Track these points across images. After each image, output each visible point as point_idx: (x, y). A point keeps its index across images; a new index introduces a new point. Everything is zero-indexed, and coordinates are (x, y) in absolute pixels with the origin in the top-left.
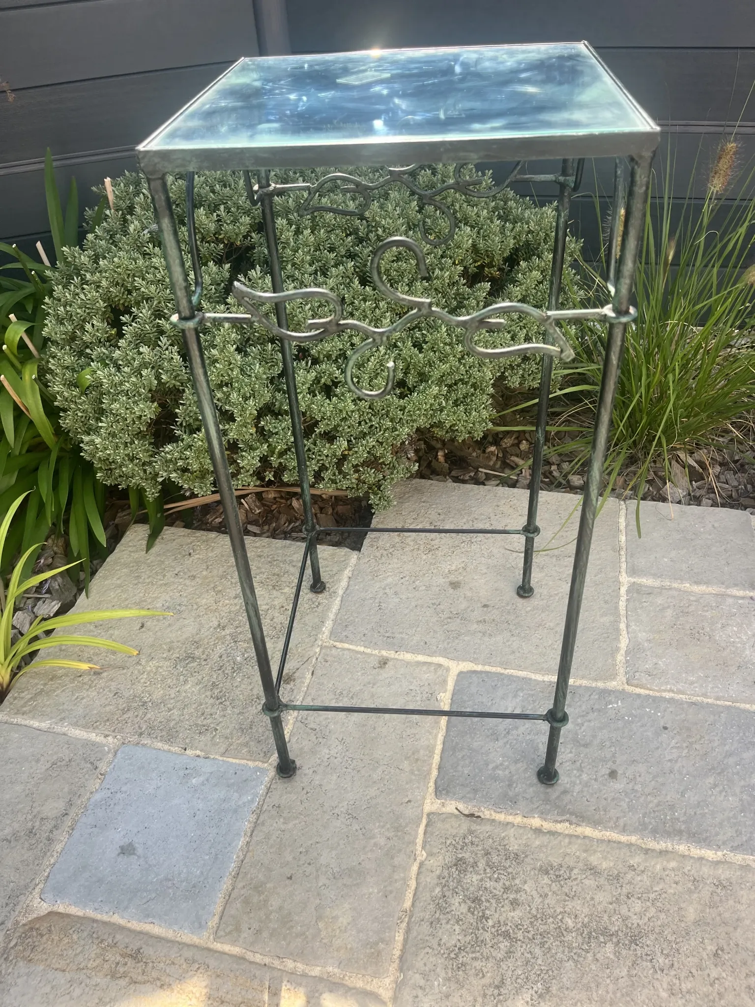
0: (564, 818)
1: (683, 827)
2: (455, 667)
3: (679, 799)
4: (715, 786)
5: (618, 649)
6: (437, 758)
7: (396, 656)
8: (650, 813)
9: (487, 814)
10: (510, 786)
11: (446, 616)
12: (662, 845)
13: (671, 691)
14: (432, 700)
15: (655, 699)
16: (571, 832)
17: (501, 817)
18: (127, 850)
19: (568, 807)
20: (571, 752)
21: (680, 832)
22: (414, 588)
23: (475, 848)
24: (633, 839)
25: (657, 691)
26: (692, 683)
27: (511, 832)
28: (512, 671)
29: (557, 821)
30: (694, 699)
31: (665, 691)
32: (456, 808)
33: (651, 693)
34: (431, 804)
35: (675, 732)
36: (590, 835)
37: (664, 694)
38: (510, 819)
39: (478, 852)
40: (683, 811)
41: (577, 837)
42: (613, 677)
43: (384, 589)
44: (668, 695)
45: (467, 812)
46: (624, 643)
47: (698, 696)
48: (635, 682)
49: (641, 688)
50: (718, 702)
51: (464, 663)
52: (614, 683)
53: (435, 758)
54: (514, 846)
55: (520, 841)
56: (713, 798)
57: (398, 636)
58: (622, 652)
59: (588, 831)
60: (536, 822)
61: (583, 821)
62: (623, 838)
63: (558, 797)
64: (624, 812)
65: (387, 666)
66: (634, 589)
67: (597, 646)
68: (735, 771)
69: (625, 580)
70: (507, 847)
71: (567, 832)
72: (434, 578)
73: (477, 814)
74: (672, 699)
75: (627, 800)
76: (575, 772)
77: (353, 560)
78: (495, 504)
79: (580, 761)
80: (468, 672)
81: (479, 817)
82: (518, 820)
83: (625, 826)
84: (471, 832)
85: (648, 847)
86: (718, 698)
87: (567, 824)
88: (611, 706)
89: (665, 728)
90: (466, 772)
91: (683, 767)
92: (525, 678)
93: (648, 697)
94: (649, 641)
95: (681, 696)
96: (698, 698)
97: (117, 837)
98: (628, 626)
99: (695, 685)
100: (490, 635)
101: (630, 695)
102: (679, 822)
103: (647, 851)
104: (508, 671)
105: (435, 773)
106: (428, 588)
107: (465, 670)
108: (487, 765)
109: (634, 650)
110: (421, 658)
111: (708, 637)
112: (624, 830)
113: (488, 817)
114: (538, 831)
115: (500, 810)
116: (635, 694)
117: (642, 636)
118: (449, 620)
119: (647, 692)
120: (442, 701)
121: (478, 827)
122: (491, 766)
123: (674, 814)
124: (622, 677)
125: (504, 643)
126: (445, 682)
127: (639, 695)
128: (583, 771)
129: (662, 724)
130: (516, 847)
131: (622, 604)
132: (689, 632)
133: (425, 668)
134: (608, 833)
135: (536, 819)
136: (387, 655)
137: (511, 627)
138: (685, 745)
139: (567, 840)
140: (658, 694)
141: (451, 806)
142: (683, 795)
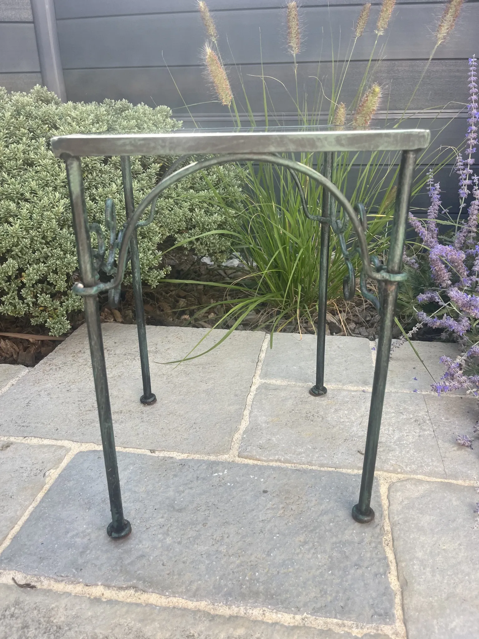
0: (130, 583)
1: (261, 589)
2: (76, 448)
3: (263, 559)
4: (305, 543)
5: (237, 430)
6: (17, 528)
7: (23, 441)
8: (229, 574)
9: (46, 584)
10: (82, 553)
11: (87, 409)
12: (234, 610)
13: (279, 461)
14: (39, 476)
15: (261, 468)
16: (133, 600)
17: (60, 587)
19: (138, 572)
20: (162, 517)
21: (256, 594)
22: (68, 391)
23: (12, 622)
24: (203, 605)
25: (265, 461)
26: (300, 453)
27: (64, 602)
28: (131, 449)
29: (121, 588)
30: (299, 467)
31: (272, 461)
32: (13, 579)
33: (259, 463)
35: (274, 495)
36: (154, 602)
37: (271, 464)
38: (69, 588)
39: (15, 625)
40: (266, 571)
41: (138, 605)
42: (227, 450)
43: (41, 391)
44: (274, 464)
45: (23, 582)
46: (244, 425)
47: (304, 464)
48: (246, 454)
49: (250, 459)
50: (322, 469)
51: (87, 445)
52: (226, 456)
53: (15, 528)
54: (60, 618)
55: (71, 612)
56: (300, 556)
57: (33, 425)
58: (241, 431)
59: (154, 598)
60: (98, 591)
61: (150, 587)
62: (191, 605)
63: (132, 563)
64: (200, 575)
65: (8, 449)
66: (264, 387)
67: (218, 427)
68: (328, 528)
69: (257, 381)
70: (52, 619)
71: (129, 600)
72: (89, 383)
73: (33, 584)
74: (279, 468)
75: (207, 562)
76: (160, 536)
77: (23, 373)
78: (166, 336)
79: (169, 525)
80: (87, 451)
81: (33, 587)
82: (78, 589)
83: (198, 589)
84: (17, 603)
85: (217, 613)
86: (322, 465)
87: (132, 591)
88: (216, 474)
89: (265, 492)
90: (41, 540)
91: (275, 526)
92: (141, 454)
93: (254, 466)
94: (268, 423)
95: (287, 465)
96: (303, 466)
98: (251, 412)
99: (303, 455)
100: (122, 422)
101: (238, 465)
102: (258, 582)
103: (212, 618)
104: (127, 449)
105: (7, 543)
106: (80, 390)
107: (86, 450)
108: (67, 532)
109: (253, 430)
110: (46, 442)
111: (321, 419)
112: (195, 595)
113: (45, 587)
114: (97, 600)
115: (60, 579)
116: (244, 464)
117: (262, 419)
118: (88, 412)
119: (256, 462)
120: (49, 475)
121: (28, 598)
122: (69, 535)
123: (255, 574)
124: (235, 451)
125: (132, 427)
126: (60, 460)
127: (247, 465)
128: (168, 535)
129: (263, 488)
130: (62, 619)
131: (250, 397)
132: (304, 415)
133: (45, 450)
134: (175, 600)
135: (98, 588)
136: (14, 440)
137: (144, 415)
138: (281, 506)
139: (125, 609)
140: (265, 464)
141: (8, 577)
142: (269, 555)
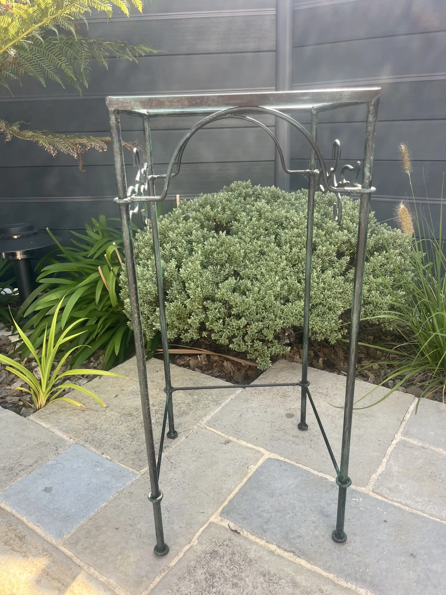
0: (291, 549)
1: (368, 579)
2: (267, 455)
3: (374, 563)
4: (404, 562)
5: (375, 471)
6: (232, 496)
7: (237, 441)
8: (350, 565)
9: (245, 533)
10: (266, 523)
11: (276, 429)
12: (349, 585)
13: (401, 503)
14: (245, 467)
15: (386, 504)
16: (292, 559)
17: (253, 538)
18: (47, 490)
19: (297, 545)
20: (315, 517)
21: (365, 581)
22: (265, 412)
23: (227, 549)
24: (331, 576)
25: (390, 500)
26: (417, 502)
27: (254, 547)
28: (301, 465)
29: (286, 550)
30: (414, 511)
31: (396, 502)
32: (228, 525)
33: (386, 500)
34: (215, 518)
35: (391, 525)
36: (304, 565)
37: (394, 503)
38: (258, 540)
39: (228, 551)
40: (374, 570)
41: (295, 563)
42: (365, 485)
43: (248, 408)
44: (397, 504)
45: (233, 529)
46: (381, 469)
47: (418, 511)
48: (378, 491)
49: (380, 496)
50: (431, 518)
51: (274, 454)
52: (363, 488)
53: (231, 495)
54: (252, 555)
55: (257, 554)
56: (398, 569)
57: (242, 431)
58: (378, 474)
59: (303, 562)
60: (273, 547)
61: (303, 555)
62: (325, 574)
63: (294, 538)
64: (333, 559)
65: (229, 444)
66: (403, 444)
67: (361, 466)
68: (422, 558)
69: (399, 437)
70: (247, 554)
71: (289, 559)
72: (279, 409)
73: (238, 531)
74: (399, 508)
75: (338, 553)
76: (312, 528)
77: (238, 391)
78: (335, 383)
79: (318, 523)
80: (274, 459)
81: (239, 533)
82: (263, 543)
83: (330, 567)
84: (230, 540)
85: (339, 583)
86: (432, 515)
87: (292, 554)
88: (354, 499)
89: (385, 521)
90: (244, 507)
91: (387, 546)
92: (307, 471)
93: (382, 501)
94: (399, 473)
95: (406, 507)
96: (418, 512)
97: (47, 483)
98: (388, 461)
99: (419, 504)
100: (297, 444)
101: (370, 497)
102: (367, 574)
103: (335, 585)
104: (298, 464)
105: (226, 503)
106: (273, 413)
107: (273, 458)
108: (259, 507)
109: (387, 475)
110: (250, 445)
111: (441, 480)
112: (328, 569)
113: (245, 535)
114: (272, 552)
115: (254, 533)
116: (375, 498)
117: (395, 469)
118: (277, 431)
119: (383, 499)
120: (250, 468)
121: (235, 539)
122: (260, 509)
123: (366, 570)
124: (370, 487)
125: (303, 450)
126: (257, 460)
127: (377, 499)
128: (317, 529)
129: (385, 519)
130: (253, 556)
131: (390, 449)
132: (428, 474)
133: (249, 451)
134: (316, 568)
135: (273, 546)
136: (232, 439)
137: (312, 443)
138: (394, 534)
139: (287, 563)
140: (390, 502)
141: (225, 523)
142: (378, 561)
